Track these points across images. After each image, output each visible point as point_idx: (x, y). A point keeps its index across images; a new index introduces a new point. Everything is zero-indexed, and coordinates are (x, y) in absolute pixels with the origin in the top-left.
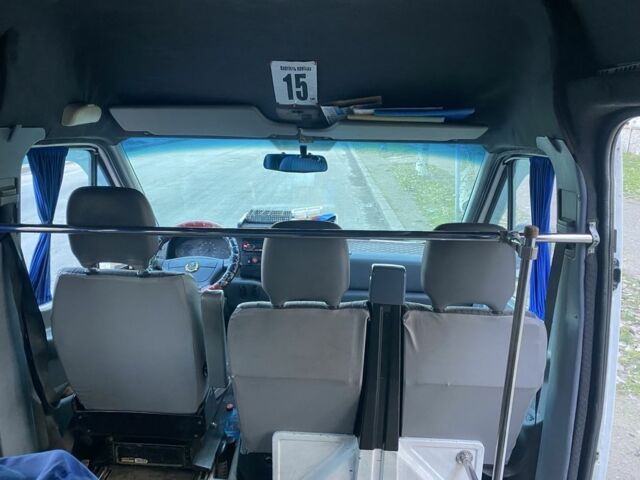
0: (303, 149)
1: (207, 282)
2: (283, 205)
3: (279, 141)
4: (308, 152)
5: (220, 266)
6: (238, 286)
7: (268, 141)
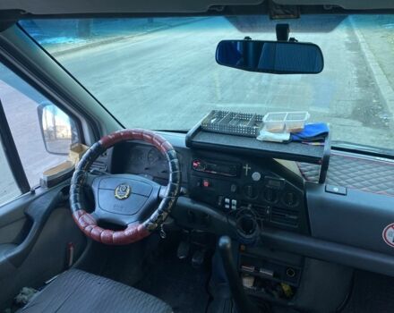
0: (282, 32)
1: (133, 218)
2: (257, 105)
3: (240, 17)
4: (291, 35)
5: (155, 195)
6: (185, 209)
7: (221, 18)
